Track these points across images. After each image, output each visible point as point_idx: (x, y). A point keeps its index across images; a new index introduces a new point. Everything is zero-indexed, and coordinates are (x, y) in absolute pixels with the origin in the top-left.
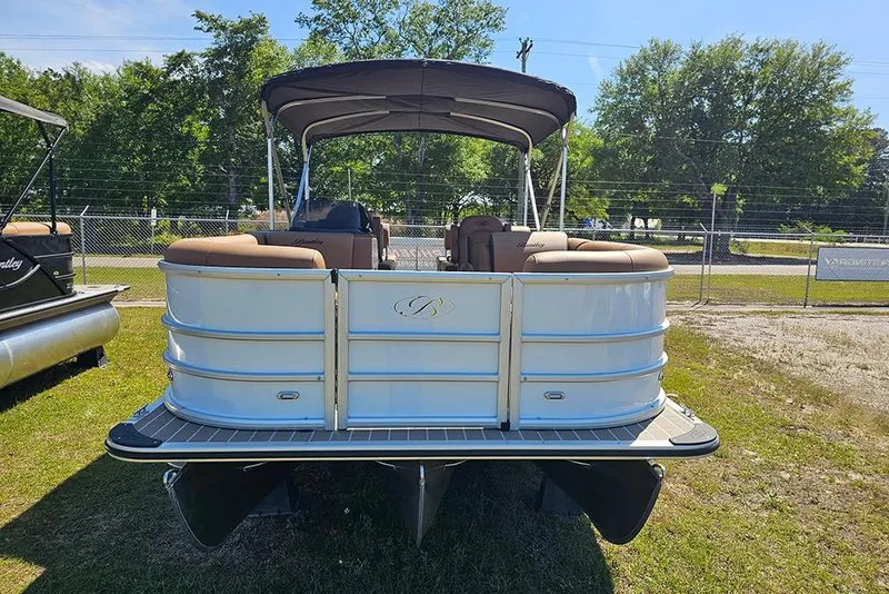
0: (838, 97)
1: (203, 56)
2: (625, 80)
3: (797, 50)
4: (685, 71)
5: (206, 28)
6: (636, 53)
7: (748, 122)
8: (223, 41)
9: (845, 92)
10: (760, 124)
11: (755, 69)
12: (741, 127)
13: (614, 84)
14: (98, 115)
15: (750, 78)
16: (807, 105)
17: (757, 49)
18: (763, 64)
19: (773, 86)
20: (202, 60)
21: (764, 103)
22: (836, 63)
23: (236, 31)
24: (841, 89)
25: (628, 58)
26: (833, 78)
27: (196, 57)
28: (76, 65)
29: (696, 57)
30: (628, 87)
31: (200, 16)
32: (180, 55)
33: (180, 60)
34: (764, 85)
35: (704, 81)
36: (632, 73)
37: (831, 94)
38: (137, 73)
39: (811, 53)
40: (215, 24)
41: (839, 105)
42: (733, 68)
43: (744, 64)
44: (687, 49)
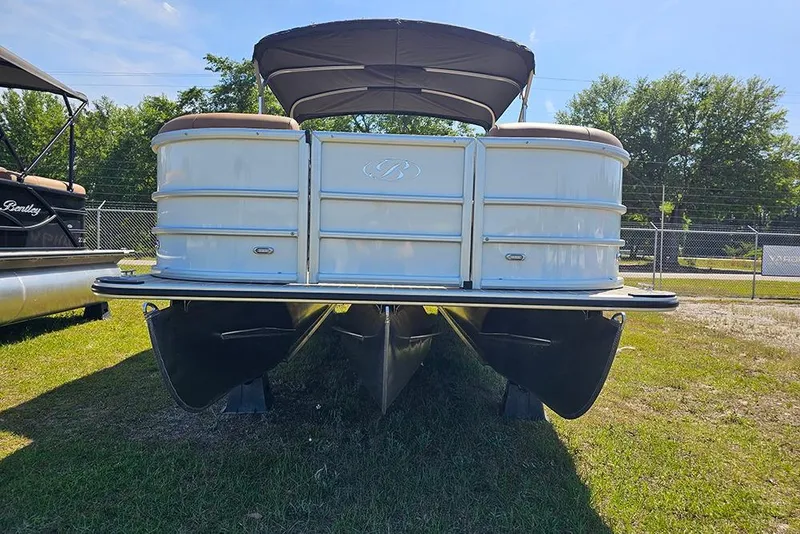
0: (774, 125)
1: (211, 91)
2: (579, 111)
3: (734, 85)
4: (633, 102)
5: (215, 68)
6: (589, 87)
7: (692, 147)
8: (229, 78)
9: (780, 121)
10: (703, 149)
11: (696, 101)
12: (685, 152)
13: (569, 115)
14: (120, 141)
15: (692, 109)
16: (745, 133)
17: (697, 84)
18: (703, 96)
19: (714, 116)
20: (210, 96)
21: (705, 131)
22: (770, 95)
23: (240, 71)
24: (776, 118)
25: (581, 92)
26: (768, 109)
27: (204, 93)
28: (104, 98)
29: (642, 90)
30: (581, 116)
31: (210, 58)
32: (192, 91)
33: (192, 95)
34: (705, 115)
35: (650, 112)
36: (584, 105)
37: (766, 122)
38: (155, 106)
39: (747, 87)
40: (222, 66)
41: (775, 132)
42: (675, 100)
43: (685, 97)
44: (634, 84)
